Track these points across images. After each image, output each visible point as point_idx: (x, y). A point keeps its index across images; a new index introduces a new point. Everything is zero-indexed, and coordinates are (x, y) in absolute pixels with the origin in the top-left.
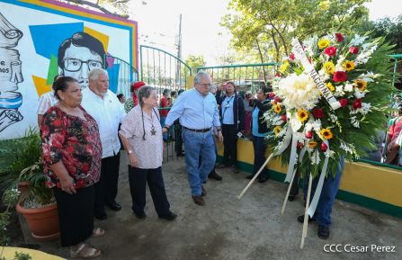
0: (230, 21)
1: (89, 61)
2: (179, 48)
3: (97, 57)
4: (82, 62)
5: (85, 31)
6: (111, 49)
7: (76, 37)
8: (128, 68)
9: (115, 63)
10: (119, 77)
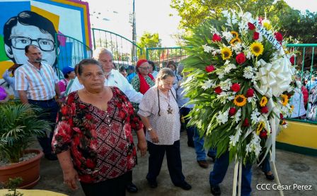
0: (180, 4)
1: (39, 39)
2: (134, 25)
3: (47, 36)
4: (32, 40)
5: (32, 10)
6: (62, 28)
7: (23, 15)
8: (81, 47)
9: (68, 41)
10: (73, 55)
